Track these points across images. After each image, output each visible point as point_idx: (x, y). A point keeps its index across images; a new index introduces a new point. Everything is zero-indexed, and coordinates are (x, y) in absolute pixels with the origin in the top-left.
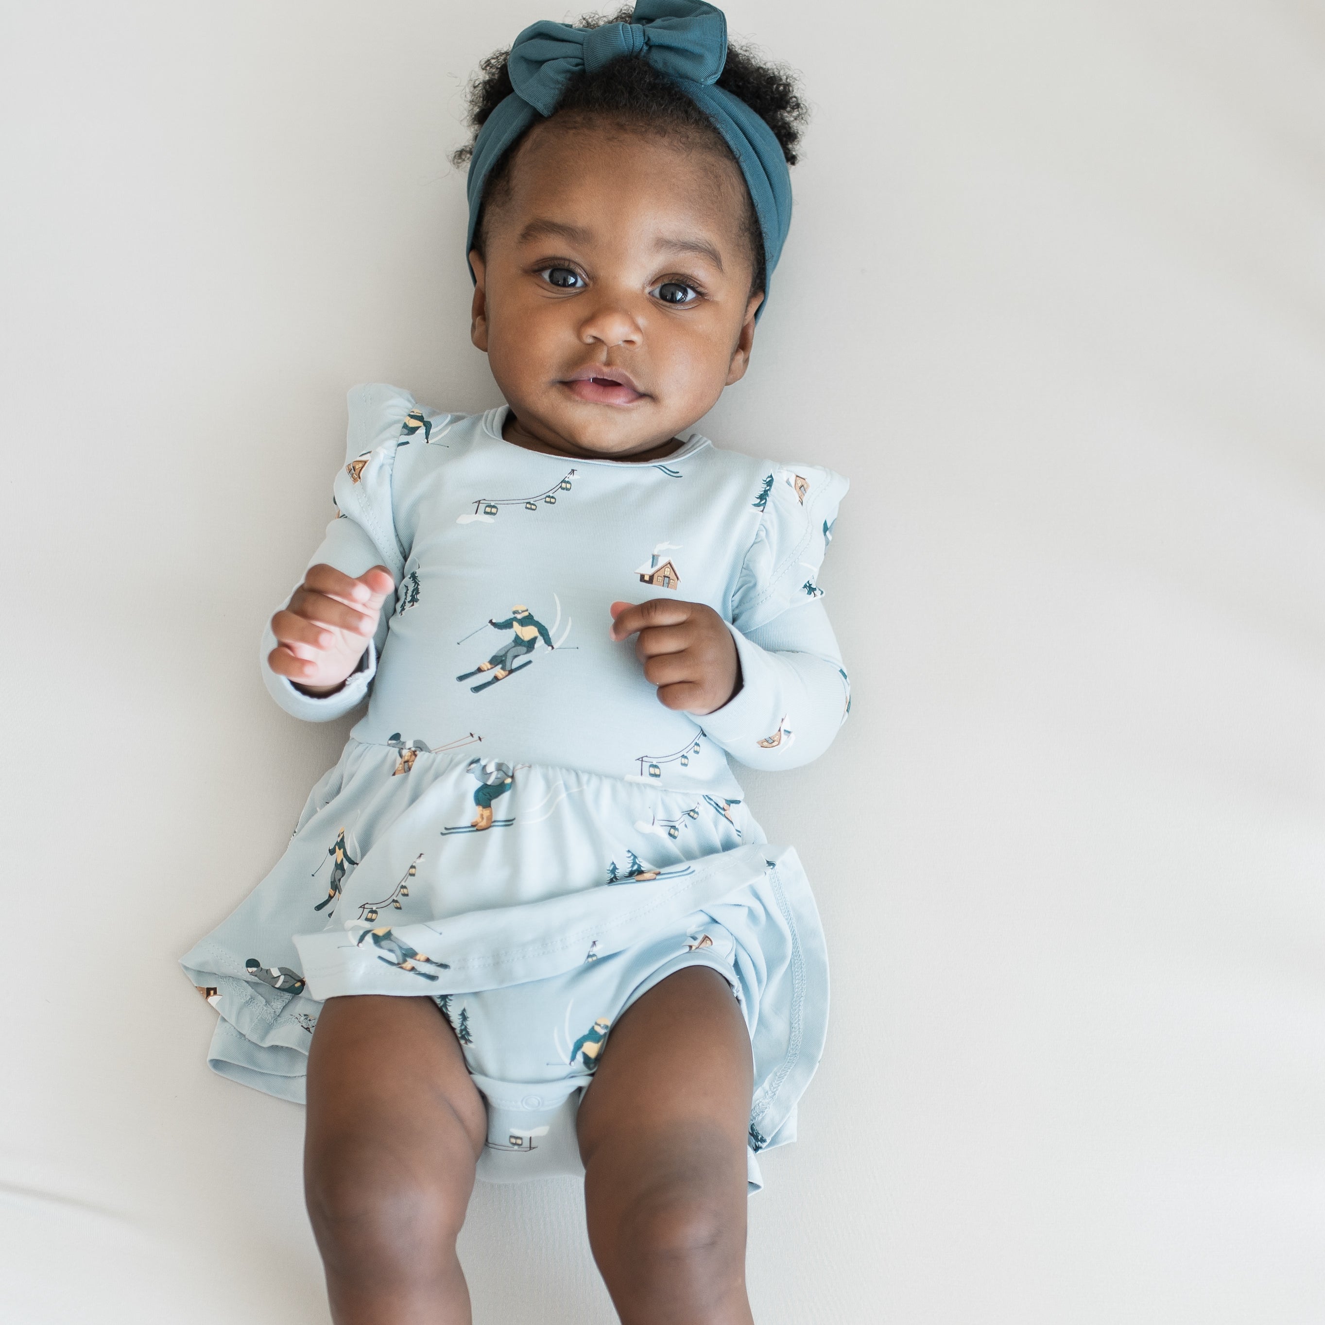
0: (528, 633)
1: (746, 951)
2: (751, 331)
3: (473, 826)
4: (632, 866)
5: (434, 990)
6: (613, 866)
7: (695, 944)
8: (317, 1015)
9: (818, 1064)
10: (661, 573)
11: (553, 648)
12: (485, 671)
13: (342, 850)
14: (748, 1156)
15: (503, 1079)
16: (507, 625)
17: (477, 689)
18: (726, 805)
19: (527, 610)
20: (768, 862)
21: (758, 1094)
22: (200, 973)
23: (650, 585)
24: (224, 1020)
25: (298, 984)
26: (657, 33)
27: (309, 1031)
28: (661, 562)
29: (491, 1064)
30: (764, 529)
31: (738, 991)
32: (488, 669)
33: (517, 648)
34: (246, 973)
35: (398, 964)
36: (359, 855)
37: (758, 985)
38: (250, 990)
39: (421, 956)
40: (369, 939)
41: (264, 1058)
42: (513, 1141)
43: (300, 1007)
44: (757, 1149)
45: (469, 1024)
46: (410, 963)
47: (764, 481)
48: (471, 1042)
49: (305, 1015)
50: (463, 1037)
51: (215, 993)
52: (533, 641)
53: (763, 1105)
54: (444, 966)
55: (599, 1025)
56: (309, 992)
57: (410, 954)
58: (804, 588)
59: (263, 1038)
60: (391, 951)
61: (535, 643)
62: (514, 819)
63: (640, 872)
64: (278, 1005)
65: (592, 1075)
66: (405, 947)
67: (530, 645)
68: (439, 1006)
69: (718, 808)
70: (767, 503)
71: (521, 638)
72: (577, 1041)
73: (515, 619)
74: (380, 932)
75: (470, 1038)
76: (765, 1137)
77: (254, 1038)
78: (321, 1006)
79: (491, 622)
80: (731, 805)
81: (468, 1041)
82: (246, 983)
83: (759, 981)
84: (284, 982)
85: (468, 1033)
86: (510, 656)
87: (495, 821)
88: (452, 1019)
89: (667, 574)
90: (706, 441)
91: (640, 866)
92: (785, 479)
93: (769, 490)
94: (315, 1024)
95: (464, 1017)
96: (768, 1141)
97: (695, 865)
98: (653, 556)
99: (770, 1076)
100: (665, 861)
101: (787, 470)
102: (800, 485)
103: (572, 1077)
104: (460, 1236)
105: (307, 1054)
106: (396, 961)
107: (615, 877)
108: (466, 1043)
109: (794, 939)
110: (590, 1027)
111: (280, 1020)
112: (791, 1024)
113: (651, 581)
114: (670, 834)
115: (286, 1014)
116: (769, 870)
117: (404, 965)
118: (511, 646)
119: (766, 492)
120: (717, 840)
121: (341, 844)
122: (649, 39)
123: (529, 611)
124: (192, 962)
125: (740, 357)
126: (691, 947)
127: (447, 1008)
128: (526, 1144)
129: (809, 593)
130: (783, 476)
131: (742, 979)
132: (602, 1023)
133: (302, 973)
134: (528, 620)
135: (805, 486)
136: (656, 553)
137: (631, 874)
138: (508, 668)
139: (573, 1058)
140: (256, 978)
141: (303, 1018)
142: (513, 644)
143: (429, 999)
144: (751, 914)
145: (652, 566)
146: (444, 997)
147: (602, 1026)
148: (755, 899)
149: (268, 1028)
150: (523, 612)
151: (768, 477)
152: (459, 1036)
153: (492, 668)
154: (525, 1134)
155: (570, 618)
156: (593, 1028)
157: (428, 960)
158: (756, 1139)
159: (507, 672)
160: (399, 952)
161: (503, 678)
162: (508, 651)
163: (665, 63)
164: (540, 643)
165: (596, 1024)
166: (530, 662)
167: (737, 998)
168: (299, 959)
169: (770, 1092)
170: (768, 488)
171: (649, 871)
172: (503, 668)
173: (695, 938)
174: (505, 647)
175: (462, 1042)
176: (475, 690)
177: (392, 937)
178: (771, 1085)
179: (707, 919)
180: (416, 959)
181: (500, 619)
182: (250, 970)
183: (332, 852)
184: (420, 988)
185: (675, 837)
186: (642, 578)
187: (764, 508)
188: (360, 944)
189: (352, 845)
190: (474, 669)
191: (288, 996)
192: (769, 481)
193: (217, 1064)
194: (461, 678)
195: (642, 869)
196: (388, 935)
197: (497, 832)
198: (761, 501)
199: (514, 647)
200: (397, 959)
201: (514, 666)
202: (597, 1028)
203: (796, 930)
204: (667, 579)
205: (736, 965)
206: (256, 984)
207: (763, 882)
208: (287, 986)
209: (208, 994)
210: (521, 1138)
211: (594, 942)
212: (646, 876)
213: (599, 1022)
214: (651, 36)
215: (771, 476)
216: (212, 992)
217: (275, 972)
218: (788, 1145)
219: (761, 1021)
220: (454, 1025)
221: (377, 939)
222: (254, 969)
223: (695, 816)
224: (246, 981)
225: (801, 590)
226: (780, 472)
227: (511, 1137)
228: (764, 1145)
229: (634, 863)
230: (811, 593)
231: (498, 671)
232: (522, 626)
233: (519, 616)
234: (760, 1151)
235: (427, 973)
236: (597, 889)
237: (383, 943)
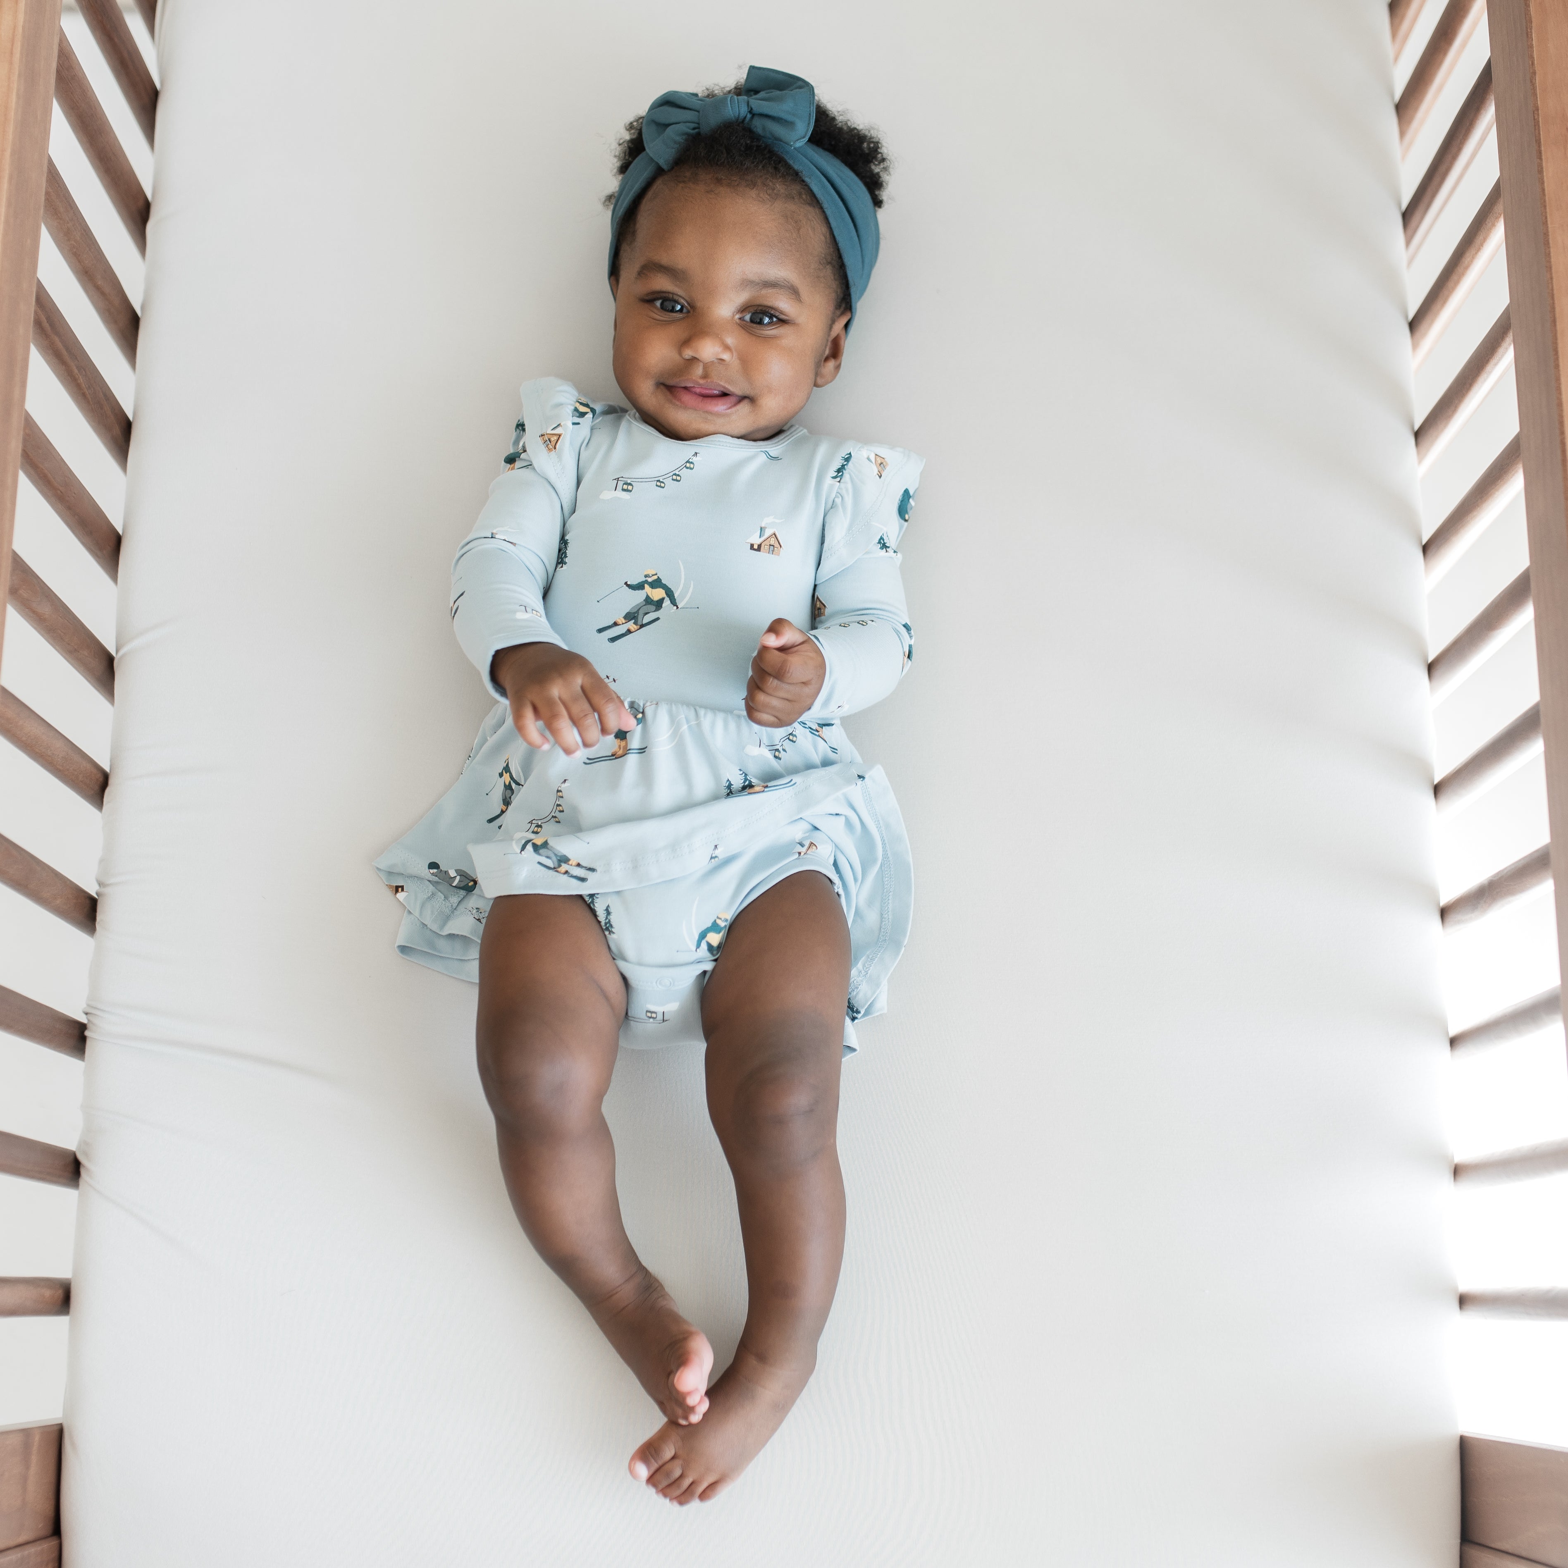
0: (657, 594)
1: (843, 854)
2: (842, 342)
3: (613, 755)
4: (744, 782)
5: (584, 890)
6: (728, 782)
7: (803, 850)
8: (488, 909)
9: (904, 949)
10: (767, 542)
11: (677, 608)
12: (620, 625)
13: (508, 774)
14: (846, 1024)
15: (640, 964)
16: (640, 587)
17: (613, 640)
18: (818, 727)
19: (656, 574)
20: (858, 776)
21: (854, 972)
22: (390, 873)
23: (758, 552)
24: (410, 912)
25: (471, 884)
26: (759, 104)
27: (480, 922)
28: (768, 533)
29: (630, 951)
30: (840, 496)
31: (838, 887)
32: (623, 624)
33: (648, 606)
34: (427, 873)
35: (554, 868)
36: (523, 779)
37: (855, 884)
38: (431, 888)
39: (573, 862)
40: (529, 847)
41: (442, 944)
42: (649, 1014)
43: (473, 902)
44: (853, 1019)
45: (612, 918)
46: (564, 867)
47: (842, 457)
48: (614, 933)
49: (477, 909)
50: (607, 929)
51: (403, 890)
52: (662, 600)
53: (857, 982)
54: (592, 870)
55: (720, 919)
56: (481, 890)
57: (564, 860)
58: (878, 543)
59: (442, 927)
60: (548, 857)
61: (662, 603)
62: (646, 747)
63: (751, 786)
64: (454, 900)
65: (715, 960)
66: (559, 854)
67: (659, 604)
68: (588, 902)
69: (812, 731)
70: (844, 474)
71: (650, 598)
72: (702, 932)
73: (646, 582)
74: (539, 842)
75: (613, 930)
76: (859, 1009)
77: (435, 927)
78: (492, 902)
79: (626, 583)
80: (824, 727)
81: (611, 932)
82: (428, 882)
83: (856, 879)
84: (459, 881)
85: (611, 926)
86: (641, 612)
87: (630, 750)
88: (598, 913)
89: (772, 543)
90: (802, 430)
91: (750, 782)
92: (866, 457)
93: (846, 464)
94: (486, 915)
95: (608, 912)
96: (862, 1012)
97: (797, 779)
98: (761, 528)
99: (863, 958)
100: (769, 778)
101: (867, 450)
102: (879, 462)
103: (699, 962)
104: (605, 1098)
105: (479, 942)
106: (552, 867)
107: (731, 792)
108: (610, 934)
109: (884, 844)
110: (713, 920)
111: (456, 913)
112: (882, 915)
113: (759, 549)
114: (775, 757)
115: (461, 907)
116: (860, 782)
117: (559, 869)
118: (642, 605)
119: (843, 466)
120: (817, 759)
121: (507, 769)
122: (752, 109)
123: (658, 575)
124: (384, 863)
125: (831, 364)
126: (800, 853)
127: (594, 905)
128: (660, 1017)
129: (882, 548)
130: (862, 454)
131: (841, 878)
132: (723, 917)
133: (476, 874)
134: (657, 583)
135: (884, 463)
136: (763, 526)
137: (744, 788)
138: (640, 623)
139: (698, 946)
140: (437, 878)
141: (475, 911)
142: (644, 603)
143: (581, 897)
144: (849, 824)
145: (760, 537)
146: (592, 896)
147: (723, 919)
148: (850, 809)
149: (446, 919)
150: (653, 575)
151: (847, 454)
152: (604, 928)
153: (626, 623)
154: (659, 1009)
155: (692, 582)
156: (715, 921)
157: (579, 865)
158: (852, 1011)
159: (639, 627)
160: (554, 858)
161: (635, 631)
162: (640, 609)
163: (764, 129)
164: (667, 603)
165: (718, 918)
166: (658, 619)
167: (837, 893)
168: (472, 863)
169: (863, 972)
170: (846, 463)
171: (758, 785)
172: (635, 623)
173: (802, 845)
174: (637, 605)
175: (607, 933)
176: (611, 640)
177: (548, 846)
178: (864, 966)
179: (811, 827)
180: (568, 864)
181: (633, 581)
182: (432, 871)
183: (501, 775)
184: (573, 888)
185: (780, 759)
186: (752, 546)
187: (841, 479)
188: (522, 852)
189: (516, 769)
190: (611, 623)
191: (463, 893)
192: (848, 457)
193: (403, 949)
194: (600, 631)
195: (753, 784)
196: (545, 845)
197: (632, 759)
198: (838, 474)
199: (645, 605)
200: (554, 864)
201: (645, 621)
202: (718, 921)
203: (885, 836)
204: (772, 547)
205: (835, 864)
206: (437, 882)
207: (855, 791)
208: (462, 885)
209: (397, 891)
210: (655, 1013)
211: (716, 846)
212: (757, 789)
213: (720, 916)
214: (753, 106)
215: (850, 454)
216: (400, 889)
217: (452, 873)
218: (881, 1015)
219: (857, 913)
220: (599, 919)
221: (536, 848)
222: (435, 871)
223: (794, 739)
224: (428, 880)
225: (874, 544)
226: (860, 450)
227: (647, 1011)
228: (859, 1016)
229: (746, 779)
230: (883, 549)
231: (631, 625)
232: (652, 588)
233: (650, 580)
234: (856, 1021)
235: (579, 875)
236: (716, 801)
237: (542, 851)
